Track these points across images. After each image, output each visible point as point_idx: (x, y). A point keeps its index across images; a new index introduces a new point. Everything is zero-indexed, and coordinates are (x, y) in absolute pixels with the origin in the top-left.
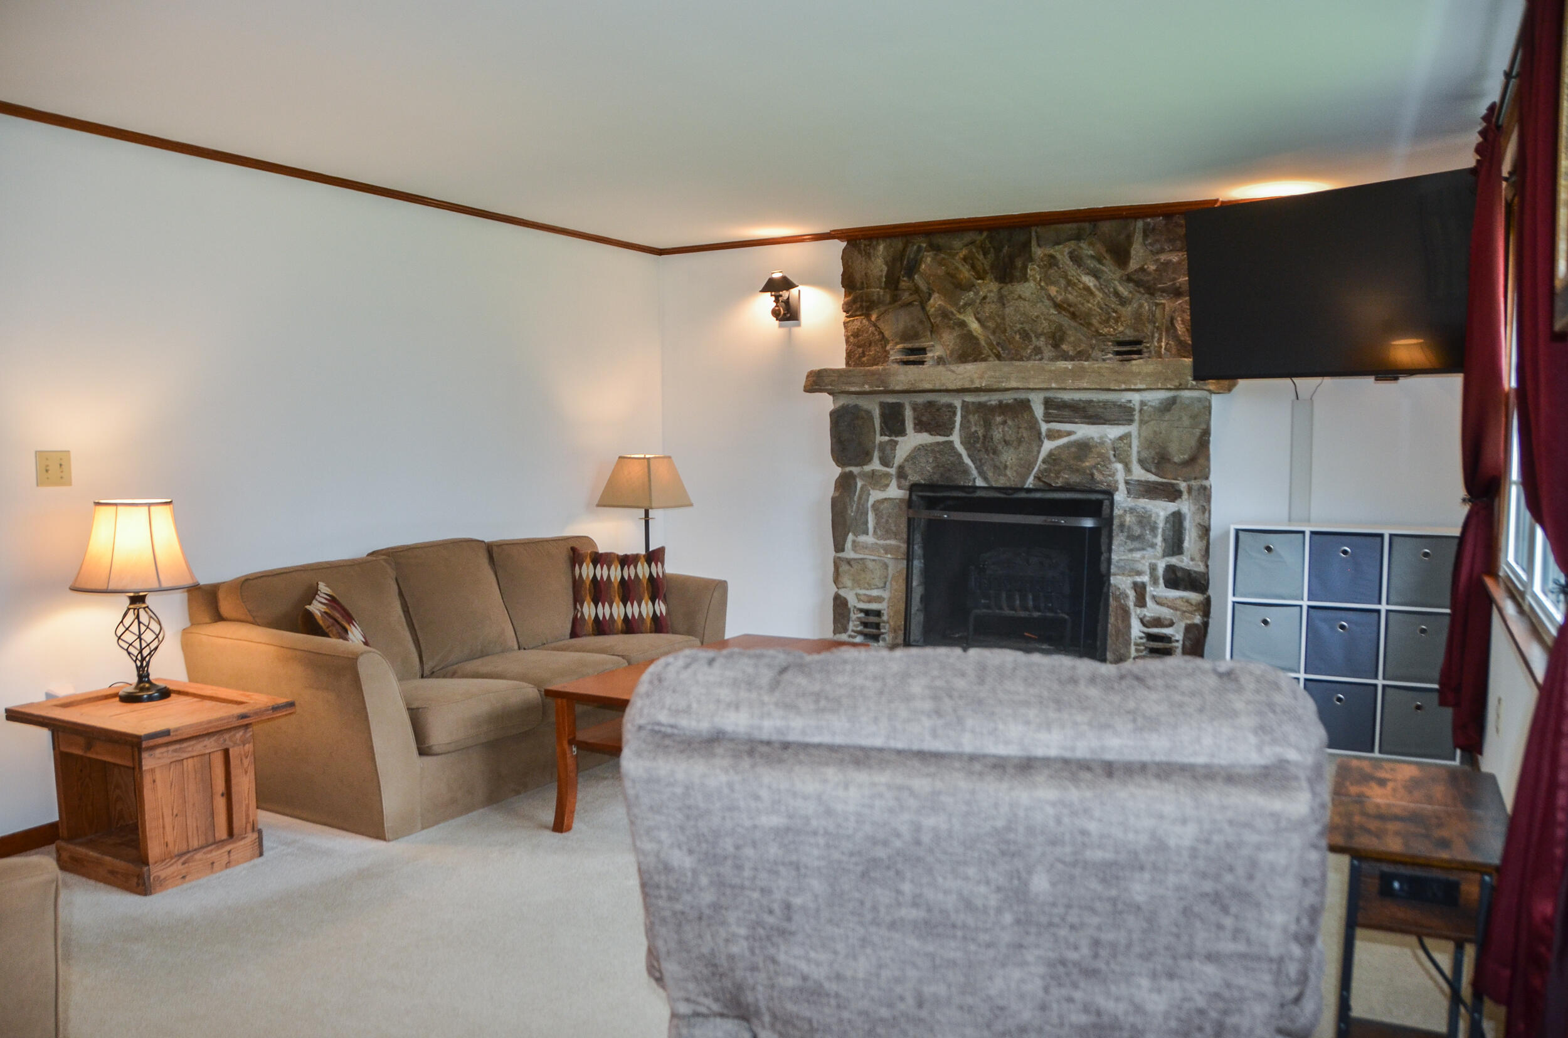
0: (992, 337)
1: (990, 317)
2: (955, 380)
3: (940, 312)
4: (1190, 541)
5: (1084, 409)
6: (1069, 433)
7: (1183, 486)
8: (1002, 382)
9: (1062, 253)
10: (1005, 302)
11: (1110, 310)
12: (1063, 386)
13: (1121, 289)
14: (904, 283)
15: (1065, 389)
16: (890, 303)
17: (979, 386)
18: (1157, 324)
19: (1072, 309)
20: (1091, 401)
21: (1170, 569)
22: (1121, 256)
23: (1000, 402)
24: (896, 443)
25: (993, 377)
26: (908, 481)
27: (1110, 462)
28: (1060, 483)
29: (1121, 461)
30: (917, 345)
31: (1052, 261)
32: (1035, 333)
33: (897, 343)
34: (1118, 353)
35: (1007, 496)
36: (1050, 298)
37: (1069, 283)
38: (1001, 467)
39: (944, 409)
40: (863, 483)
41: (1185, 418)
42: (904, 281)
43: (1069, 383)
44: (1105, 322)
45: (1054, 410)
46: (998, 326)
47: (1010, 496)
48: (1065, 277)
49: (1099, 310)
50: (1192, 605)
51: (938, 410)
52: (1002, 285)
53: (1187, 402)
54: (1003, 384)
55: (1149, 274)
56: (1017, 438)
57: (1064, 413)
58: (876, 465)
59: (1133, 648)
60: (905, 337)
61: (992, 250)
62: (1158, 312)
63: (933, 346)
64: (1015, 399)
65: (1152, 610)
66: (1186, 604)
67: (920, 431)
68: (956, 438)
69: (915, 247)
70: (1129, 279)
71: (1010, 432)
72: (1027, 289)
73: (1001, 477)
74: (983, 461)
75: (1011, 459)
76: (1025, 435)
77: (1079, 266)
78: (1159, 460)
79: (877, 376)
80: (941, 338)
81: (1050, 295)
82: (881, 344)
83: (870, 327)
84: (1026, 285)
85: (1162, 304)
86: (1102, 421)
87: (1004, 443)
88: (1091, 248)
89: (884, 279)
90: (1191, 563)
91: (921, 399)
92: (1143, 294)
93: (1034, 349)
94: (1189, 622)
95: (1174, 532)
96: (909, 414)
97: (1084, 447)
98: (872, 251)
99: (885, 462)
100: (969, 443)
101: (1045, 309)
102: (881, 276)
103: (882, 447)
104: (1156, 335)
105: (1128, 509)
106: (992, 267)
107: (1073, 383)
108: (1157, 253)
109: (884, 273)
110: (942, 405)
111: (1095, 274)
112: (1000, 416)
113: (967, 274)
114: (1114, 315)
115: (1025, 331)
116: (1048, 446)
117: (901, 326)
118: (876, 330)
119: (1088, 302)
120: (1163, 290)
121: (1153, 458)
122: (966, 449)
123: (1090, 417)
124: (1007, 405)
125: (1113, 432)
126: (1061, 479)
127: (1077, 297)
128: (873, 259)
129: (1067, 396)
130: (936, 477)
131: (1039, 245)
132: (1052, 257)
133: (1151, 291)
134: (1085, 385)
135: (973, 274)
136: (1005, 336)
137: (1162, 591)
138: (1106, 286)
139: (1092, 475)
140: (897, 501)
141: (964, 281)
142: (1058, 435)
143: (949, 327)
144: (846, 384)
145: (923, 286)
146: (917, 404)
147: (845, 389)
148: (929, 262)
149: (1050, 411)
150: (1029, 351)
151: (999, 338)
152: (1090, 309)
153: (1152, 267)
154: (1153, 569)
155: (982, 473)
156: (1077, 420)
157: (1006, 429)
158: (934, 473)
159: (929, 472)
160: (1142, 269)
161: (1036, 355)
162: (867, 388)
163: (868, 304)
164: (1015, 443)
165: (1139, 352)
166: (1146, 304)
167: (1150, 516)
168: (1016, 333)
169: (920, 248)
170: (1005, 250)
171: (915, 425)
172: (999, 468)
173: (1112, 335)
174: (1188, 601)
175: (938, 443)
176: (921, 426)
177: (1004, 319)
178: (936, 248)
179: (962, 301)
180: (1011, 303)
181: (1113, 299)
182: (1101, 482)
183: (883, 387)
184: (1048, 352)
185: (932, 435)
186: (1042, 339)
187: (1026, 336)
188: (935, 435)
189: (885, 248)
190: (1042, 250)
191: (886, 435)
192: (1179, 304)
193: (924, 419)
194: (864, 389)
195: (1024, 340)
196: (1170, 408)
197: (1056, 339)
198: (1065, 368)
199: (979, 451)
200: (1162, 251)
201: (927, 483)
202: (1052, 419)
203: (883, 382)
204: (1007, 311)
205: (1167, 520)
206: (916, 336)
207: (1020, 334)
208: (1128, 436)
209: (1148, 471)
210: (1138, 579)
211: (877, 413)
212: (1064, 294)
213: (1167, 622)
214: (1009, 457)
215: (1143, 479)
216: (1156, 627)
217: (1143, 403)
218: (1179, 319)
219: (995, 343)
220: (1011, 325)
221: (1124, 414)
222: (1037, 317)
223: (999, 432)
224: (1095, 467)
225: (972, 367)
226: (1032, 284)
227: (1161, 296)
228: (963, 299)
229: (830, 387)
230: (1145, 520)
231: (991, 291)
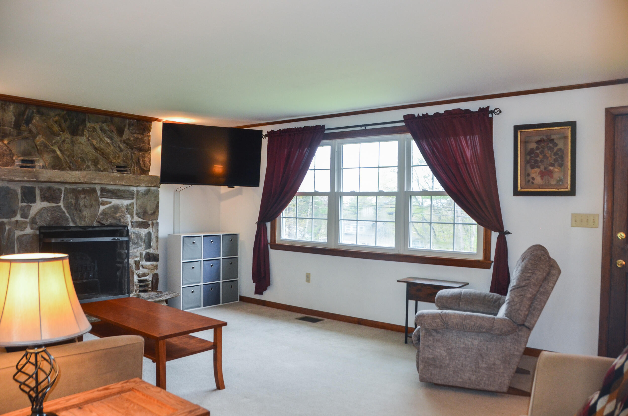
0: (67, 159)
1: (67, 150)
2: (71, 178)
3: (42, 144)
4: (153, 243)
5: (116, 193)
6: (111, 203)
7: (150, 222)
8: (92, 180)
9: (97, 126)
10: (74, 144)
11: (116, 153)
12: (115, 183)
13: (121, 145)
14: (24, 127)
15: (115, 185)
16: (16, 136)
17: (83, 181)
18: (133, 161)
19: (102, 151)
20: (119, 190)
21: (148, 254)
22: (120, 132)
23: (83, 189)
24: (31, 206)
25: (89, 178)
26: (37, 225)
27: (125, 214)
28: (108, 223)
29: (129, 214)
30: (30, 158)
31: (94, 130)
32: (87, 159)
33: (19, 157)
34: (118, 171)
35: (84, 230)
36: (92, 145)
37: (101, 140)
38: (83, 217)
39: (57, 191)
40: (9, 227)
41: (152, 197)
42: (24, 126)
43: (117, 182)
44: (114, 158)
45: (105, 193)
46: (71, 154)
47: (86, 230)
48: (99, 137)
49: (112, 152)
50: (154, 266)
51: (54, 191)
52: (72, 136)
53: (153, 191)
54: (93, 181)
55: (131, 141)
56: (90, 204)
57: (109, 194)
58: (18, 218)
59: (135, 287)
60: (24, 154)
61: (69, 120)
62: (134, 156)
63: (39, 160)
64: (90, 188)
65: (141, 271)
66: (153, 266)
67: (43, 201)
68: (61, 204)
69: (31, 111)
70: (124, 142)
71: (87, 202)
72: (83, 139)
73: (83, 222)
74: (74, 215)
75: (88, 214)
76: (93, 203)
77: (105, 133)
78: (144, 213)
79: (33, 173)
80: (43, 156)
81: (93, 144)
82: (10, 156)
83: (4, 146)
84: (82, 138)
85: (135, 153)
86: (122, 198)
87: (84, 207)
88: (107, 127)
89: (13, 123)
90: (154, 251)
91: (44, 185)
92: (129, 149)
93: (87, 166)
94: (153, 273)
95: (148, 240)
96: (38, 192)
97: (116, 208)
98: (6, 107)
99: (24, 216)
100: (68, 207)
101: (89, 149)
102: (12, 122)
103: (22, 209)
104: (133, 165)
105: (132, 232)
106: (68, 128)
107: (119, 182)
108: (134, 134)
109: (13, 120)
110: (56, 189)
111: (111, 139)
112: (83, 195)
113: (57, 129)
114: (117, 155)
115: (83, 158)
116: (102, 208)
117: (22, 148)
118: (8, 148)
119: (108, 149)
120: (136, 148)
121: (142, 212)
122: (67, 209)
123: (118, 196)
124: (87, 190)
125: (126, 202)
126: (108, 222)
127: (104, 146)
128: (7, 112)
129: (110, 187)
130: (52, 223)
131: (89, 122)
132: (94, 128)
133: (132, 148)
134: (123, 183)
135: (60, 129)
136: (74, 159)
137: (144, 263)
138: (115, 143)
139: (120, 220)
140: (32, 235)
141: (56, 131)
142: (107, 203)
143: (47, 152)
144: (13, 176)
145: (34, 130)
146: (42, 188)
147: (13, 178)
148: (38, 119)
149: (103, 193)
150: (85, 167)
151: (71, 159)
152: (109, 152)
153: (132, 139)
154: (141, 255)
155: (73, 221)
156: (113, 197)
157: (86, 200)
158: (51, 221)
159: (48, 220)
160: (129, 139)
161: (87, 169)
162: (25, 179)
163: (3, 134)
164: (89, 207)
165: (126, 171)
166: (129, 153)
167: (141, 234)
168: (79, 158)
169: (33, 111)
170: (75, 121)
171: (41, 198)
172: (82, 218)
173: (116, 163)
174: (153, 265)
175: (53, 207)
176: (44, 198)
177: (73, 151)
178: (42, 114)
179: (54, 141)
180: (77, 145)
181: (117, 149)
182: (123, 222)
183: (36, 179)
184: (92, 168)
185: (49, 203)
186: (90, 162)
187: (83, 160)
188: (51, 203)
189: (14, 108)
190: (90, 124)
191: (25, 203)
192: (141, 154)
193: (46, 195)
194: (23, 179)
195: (82, 162)
196: (148, 193)
197: (96, 163)
198: (117, 176)
199: (73, 210)
200: (135, 133)
201: (47, 225)
202: (103, 197)
203: (36, 177)
204: (75, 148)
205: (146, 235)
206: (30, 154)
207: (81, 159)
208: (131, 204)
209: (139, 217)
210: (136, 259)
211: (19, 191)
212: (99, 144)
213: (147, 274)
214: (86, 213)
215: (137, 220)
216: (143, 277)
217: (138, 191)
218: (141, 160)
219: (69, 162)
220: (77, 154)
221: (130, 195)
222: (88, 152)
223: (82, 202)
224: (120, 216)
225: (79, 172)
226: (85, 138)
227: (135, 150)
228: (55, 140)
229: (3, 177)
230: (138, 236)
231: (67, 138)
